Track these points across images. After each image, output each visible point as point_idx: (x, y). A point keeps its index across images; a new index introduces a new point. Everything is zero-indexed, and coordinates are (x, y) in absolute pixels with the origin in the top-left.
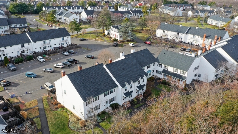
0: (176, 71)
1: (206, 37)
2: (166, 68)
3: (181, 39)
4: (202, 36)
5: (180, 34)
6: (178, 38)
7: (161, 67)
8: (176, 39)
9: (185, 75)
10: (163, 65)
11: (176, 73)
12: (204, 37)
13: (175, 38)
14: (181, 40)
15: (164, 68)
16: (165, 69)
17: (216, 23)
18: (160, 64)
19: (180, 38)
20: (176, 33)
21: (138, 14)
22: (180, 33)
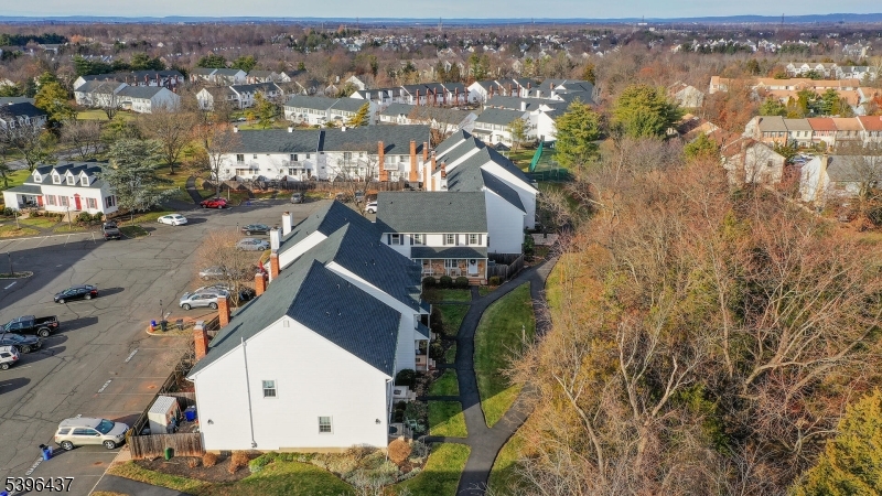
0: (451, 241)
1: (387, 150)
2: (417, 242)
3: (309, 171)
4: (373, 151)
5: (301, 157)
6: (295, 170)
7: (402, 243)
8: (290, 173)
9: (480, 243)
10: (407, 236)
11: (454, 245)
12: (381, 151)
13: (286, 173)
14: (309, 175)
15: (412, 243)
16: (415, 245)
17: (321, 116)
18: (397, 236)
19: (303, 170)
20: (286, 157)
21: (27, 118)
22: (301, 151)
